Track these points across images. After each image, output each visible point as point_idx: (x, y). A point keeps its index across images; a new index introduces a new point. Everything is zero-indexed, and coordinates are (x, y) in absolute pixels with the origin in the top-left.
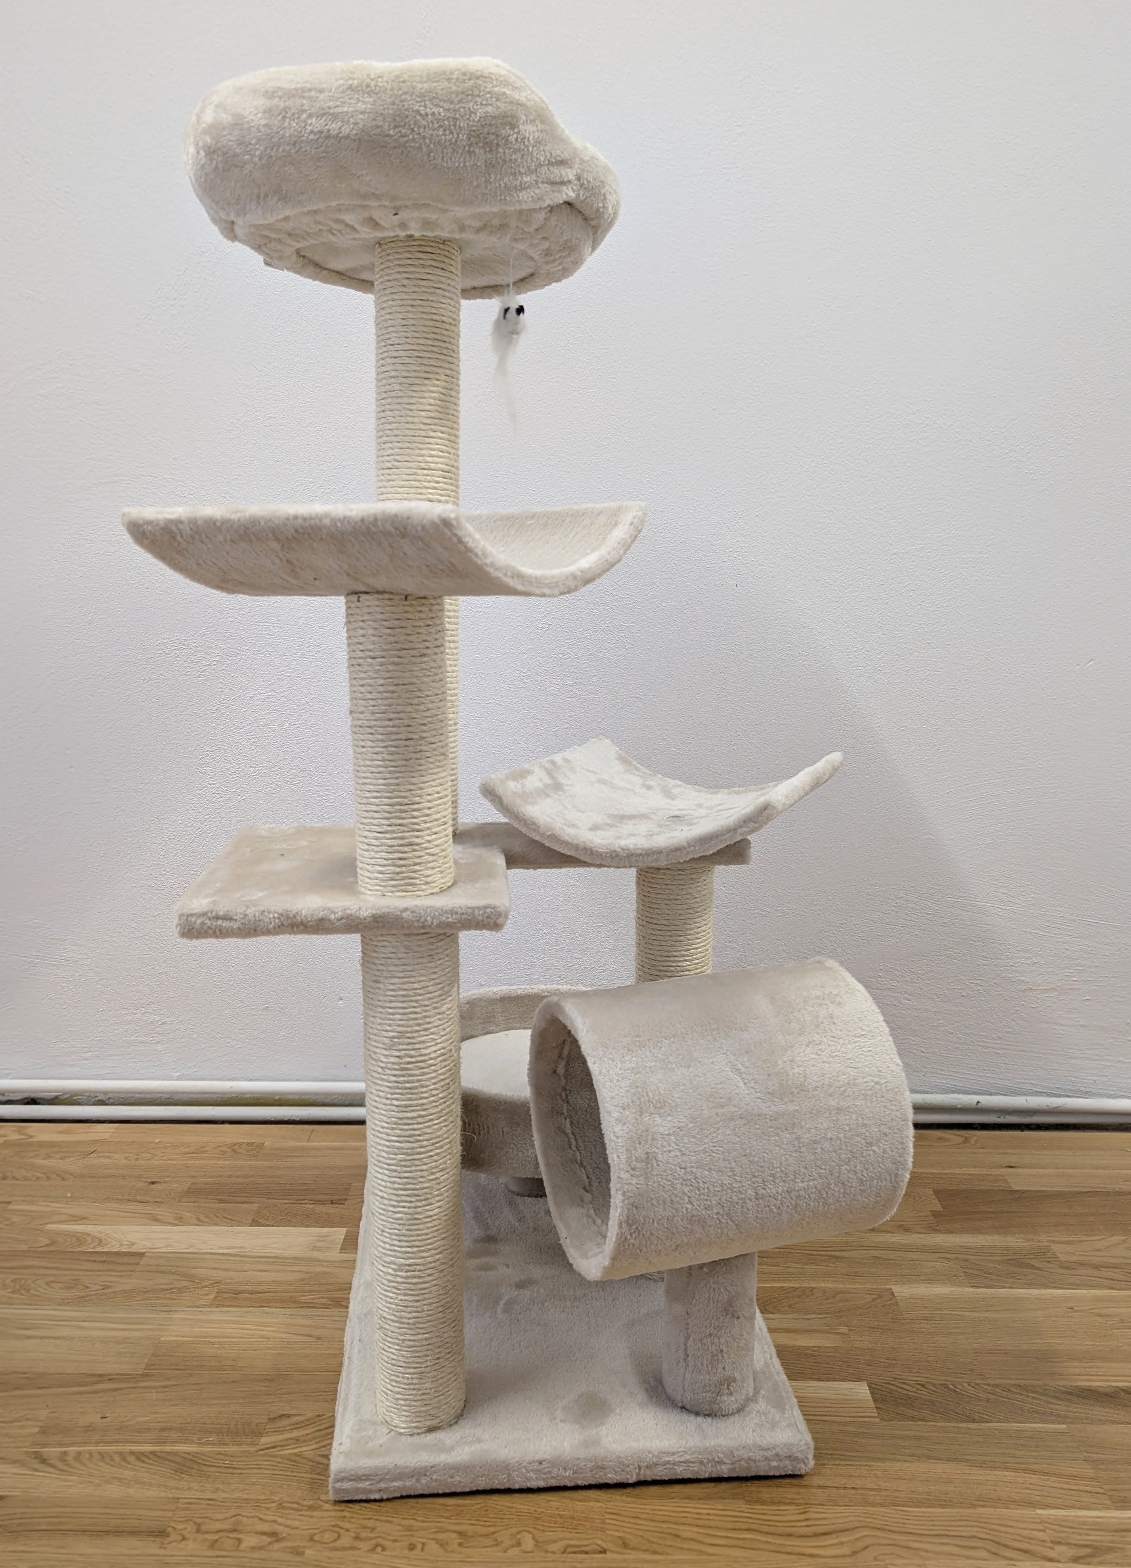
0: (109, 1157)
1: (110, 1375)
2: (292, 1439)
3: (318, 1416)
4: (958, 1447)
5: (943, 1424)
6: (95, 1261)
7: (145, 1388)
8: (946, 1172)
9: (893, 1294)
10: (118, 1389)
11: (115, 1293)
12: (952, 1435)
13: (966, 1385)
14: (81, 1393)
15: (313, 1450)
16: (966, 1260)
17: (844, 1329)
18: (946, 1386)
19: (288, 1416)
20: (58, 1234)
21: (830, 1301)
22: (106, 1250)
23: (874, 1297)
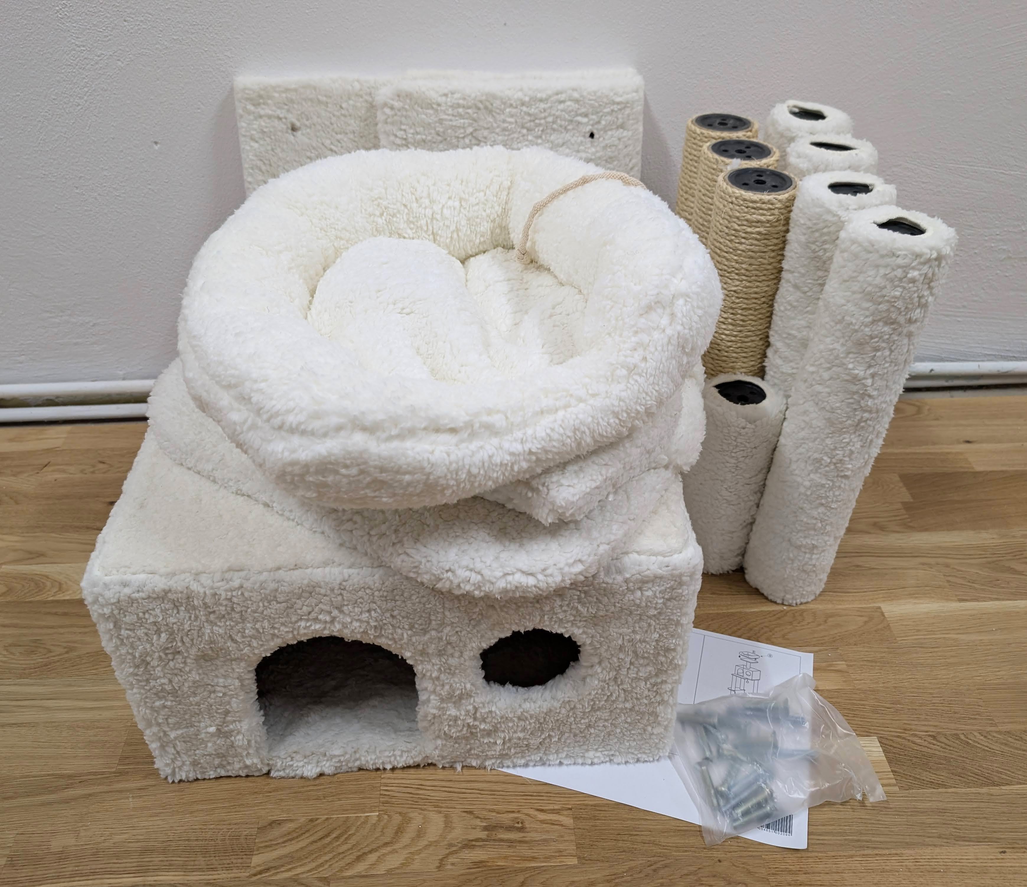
0: (64, 471)
1: (80, 775)
2: (286, 856)
3: (311, 820)
4: (984, 821)
5: (963, 790)
6: (56, 614)
7: (120, 791)
8: (908, 451)
9: (883, 615)
10: (90, 795)
11: (79, 657)
12: (975, 805)
13: (976, 734)
14: (50, 803)
15: (309, 871)
16: (947, 566)
17: (842, 665)
18: (957, 736)
19: (279, 823)
20: (14, 578)
21: (821, 627)
22: (67, 598)
23: (865, 619)
